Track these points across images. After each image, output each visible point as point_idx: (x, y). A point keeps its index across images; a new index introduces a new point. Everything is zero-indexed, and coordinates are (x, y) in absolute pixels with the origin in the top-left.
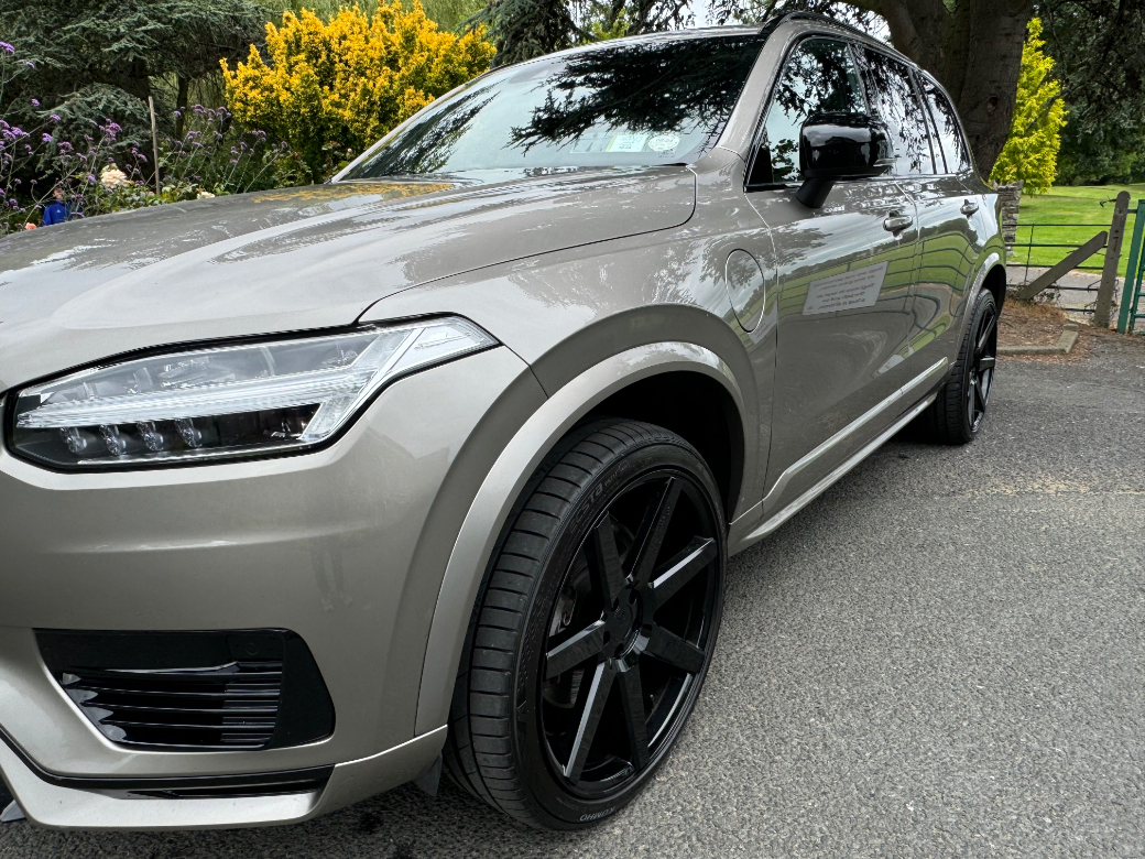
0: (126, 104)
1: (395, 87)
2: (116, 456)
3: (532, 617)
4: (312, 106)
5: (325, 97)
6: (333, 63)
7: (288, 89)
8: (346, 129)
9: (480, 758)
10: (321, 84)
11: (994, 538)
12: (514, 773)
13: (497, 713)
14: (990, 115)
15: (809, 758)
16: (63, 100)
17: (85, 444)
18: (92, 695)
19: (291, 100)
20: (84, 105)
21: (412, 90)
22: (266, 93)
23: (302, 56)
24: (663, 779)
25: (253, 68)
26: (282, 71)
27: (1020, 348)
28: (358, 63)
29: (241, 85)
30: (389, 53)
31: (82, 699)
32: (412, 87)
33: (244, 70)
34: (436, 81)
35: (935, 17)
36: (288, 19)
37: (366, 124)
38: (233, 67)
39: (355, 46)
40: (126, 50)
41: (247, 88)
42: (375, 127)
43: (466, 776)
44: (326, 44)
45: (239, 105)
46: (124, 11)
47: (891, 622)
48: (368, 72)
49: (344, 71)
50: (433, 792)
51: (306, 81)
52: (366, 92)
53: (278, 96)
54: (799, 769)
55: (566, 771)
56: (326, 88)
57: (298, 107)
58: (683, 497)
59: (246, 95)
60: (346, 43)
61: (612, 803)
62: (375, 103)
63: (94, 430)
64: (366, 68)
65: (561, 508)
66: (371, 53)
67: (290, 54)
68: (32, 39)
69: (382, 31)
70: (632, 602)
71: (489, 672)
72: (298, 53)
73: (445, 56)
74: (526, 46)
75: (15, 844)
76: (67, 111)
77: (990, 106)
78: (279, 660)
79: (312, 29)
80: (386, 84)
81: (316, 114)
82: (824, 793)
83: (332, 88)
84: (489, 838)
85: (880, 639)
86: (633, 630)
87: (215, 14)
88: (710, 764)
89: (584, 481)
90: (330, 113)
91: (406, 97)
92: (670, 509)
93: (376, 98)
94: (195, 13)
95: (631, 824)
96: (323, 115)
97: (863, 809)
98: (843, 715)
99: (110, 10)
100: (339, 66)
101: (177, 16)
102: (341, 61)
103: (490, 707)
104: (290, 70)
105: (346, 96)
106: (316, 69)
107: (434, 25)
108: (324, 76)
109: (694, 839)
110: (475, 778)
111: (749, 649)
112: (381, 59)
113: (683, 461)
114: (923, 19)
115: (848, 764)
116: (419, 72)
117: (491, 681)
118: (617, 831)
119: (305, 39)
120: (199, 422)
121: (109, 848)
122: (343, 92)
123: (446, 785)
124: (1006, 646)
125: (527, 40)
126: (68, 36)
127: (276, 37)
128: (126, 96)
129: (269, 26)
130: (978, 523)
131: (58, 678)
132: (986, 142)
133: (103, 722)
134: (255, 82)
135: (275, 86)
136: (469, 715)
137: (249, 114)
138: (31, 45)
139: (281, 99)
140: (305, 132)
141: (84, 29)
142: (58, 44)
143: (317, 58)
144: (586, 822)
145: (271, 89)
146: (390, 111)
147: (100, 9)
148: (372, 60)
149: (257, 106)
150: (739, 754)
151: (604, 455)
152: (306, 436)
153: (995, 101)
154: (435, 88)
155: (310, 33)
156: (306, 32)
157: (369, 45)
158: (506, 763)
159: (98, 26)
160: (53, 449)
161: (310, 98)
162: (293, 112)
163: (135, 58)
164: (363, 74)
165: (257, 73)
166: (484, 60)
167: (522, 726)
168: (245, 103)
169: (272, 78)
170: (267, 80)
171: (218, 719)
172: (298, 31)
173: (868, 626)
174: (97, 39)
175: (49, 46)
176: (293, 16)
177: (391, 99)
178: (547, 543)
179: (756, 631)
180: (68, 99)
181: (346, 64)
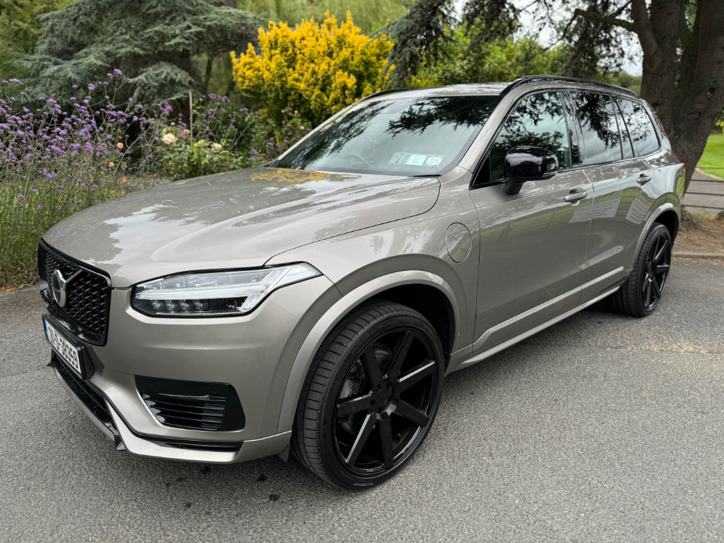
0: (176, 74)
1: (331, 69)
2: (170, 312)
3: (331, 389)
4: (282, 81)
5: (290, 75)
6: (296, 54)
7: (269, 70)
8: (301, 95)
9: (307, 447)
10: (288, 67)
11: (630, 375)
12: (321, 456)
13: (314, 429)
14: (709, 99)
15: (476, 475)
16: (142, 73)
17: (159, 305)
18: (154, 403)
19: (270, 77)
20: (154, 76)
21: (340, 72)
22: (256, 72)
23: (278, 51)
24: (402, 475)
25: (250, 57)
26: (266, 59)
27: (714, 254)
28: (310, 55)
29: (242, 67)
30: (329, 48)
31: (150, 404)
32: (341, 70)
33: (245, 58)
34: (356, 66)
35: (672, 36)
36: (272, 25)
37: (313, 93)
38: (238, 56)
39: (309, 44)
40: (178, 44)
41: (245, 69)
42: (317, 95)
43: (302, 456)
44: (293, 43)
45: (240, 79)
46: (179, 20)
47: (548, 415)
48: (316, 60)
49: (302, 59)
50: (286, 460)
51: (279, 65)
52: (314, 73)
53: (262, 75)
54: (469, 479)
55: (347, 461)
56: (291, 69)
57: (273, 81)
58: (415, 340)
59: (244, 73)
60: (304, 42)
61: (371, 481)
62: (319, 79)
63: (162, 302)
64: (315, 58)
65: (348, 343)
66: (319, 49)
67: (271, 48)
68: (127, 37)
69: (326, 35)
70: (388, 387)
71: (312, 411)
72: (276, 49)
73: (361, 51)
74: (409, 51)
75: (115, 468)
76: (145, 79)
77: (709, 93)
78: (225, 396)
79: (285, 34)
80: (326, 68)
81: (284, 85)
82: (477, 491)
83: (294, 69)
84: (315, 490)
85: (538, 423)
86: (389, 401)
87: (231, 22)
88: (426, 472)
89: (361, 331)
90: (292, 85)
91: (337, 76)
92: (408, 346)
93: (319, 76)
94: (219, 21)
95: (381, 492)
96: (288, 86)
97: (493, 500)
98: (501, 457)
99: (171, 20)
100: (299, 56)
101: (208, 23)
102: (300, 53)
103: (311, 425)
104: (270, 58)
105: (302, 75)
106: (286, 58)
107: (359, 30)
108: (291, 62)
109: (408, 502)
110: (305, 457)
111: (465, 421)
112: (324, 52)
113: (416, 324)
114: (664, 38)
115: (495, 479)
116: (345, 61)
117: (312, 415)
118: (373, 495)
119: (280, 40)
120: (201, 301)
121: (153, 475)
122: (301, 72)
123: (291, 457)
124: (605, 434)
125: (410, 47)
126: (147, 35)
127: (264, 36)
128: (177, 70)
129: (261, 30)
130: (626, 366)
131: (142, 395)
132: (706, 117)
133: (158, 414)
134: (249, 65)
135: (261, 69)
136: (303, 429)
137: (245, 84)
138: (127, 40)
139: (264, 76)
140: (277, 96)
141: (156, 32)
142: (142, 40)
143: (287, 51)
144: (356, 486)
145: (258, 70)
146: (327, 85)
147: (166, 19)
148: (319, 53)
149: (251, 80)
150: (442, 469)
151: (372, 321)
152: (242, 309)
153: (712, 90)
154: (354, 70)
155: (284, 37)
156: (281, 35)
157: (318, 43)
158: (317, 451)
159: (164, 29)
160: (147, 308)
161: (281, 76)
162: (271, 84)
163: (184, 49)
164: (313, 62)
165: (251, 60)
166: (387, 52)
167: (324, 435)
168: (244, 78)
169: (260, 62)
170: (257, 65)
171: (201, 417)
172: (277, 35)
173: (535, 416)
174: (164, 37)
175: (137, 41)
176: (274, 24)
177: (328, 77)
178: (340, 357)
179: (473, 411)
180: (145, 72)
181: (303, 54)
